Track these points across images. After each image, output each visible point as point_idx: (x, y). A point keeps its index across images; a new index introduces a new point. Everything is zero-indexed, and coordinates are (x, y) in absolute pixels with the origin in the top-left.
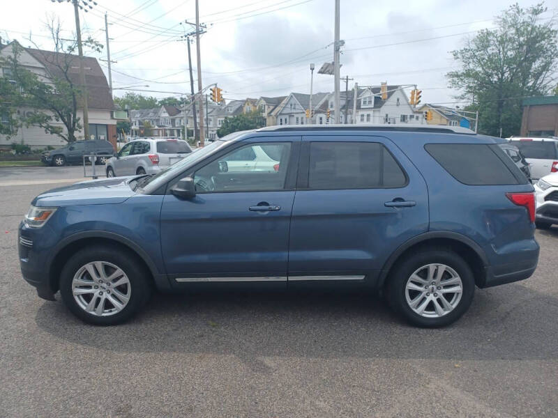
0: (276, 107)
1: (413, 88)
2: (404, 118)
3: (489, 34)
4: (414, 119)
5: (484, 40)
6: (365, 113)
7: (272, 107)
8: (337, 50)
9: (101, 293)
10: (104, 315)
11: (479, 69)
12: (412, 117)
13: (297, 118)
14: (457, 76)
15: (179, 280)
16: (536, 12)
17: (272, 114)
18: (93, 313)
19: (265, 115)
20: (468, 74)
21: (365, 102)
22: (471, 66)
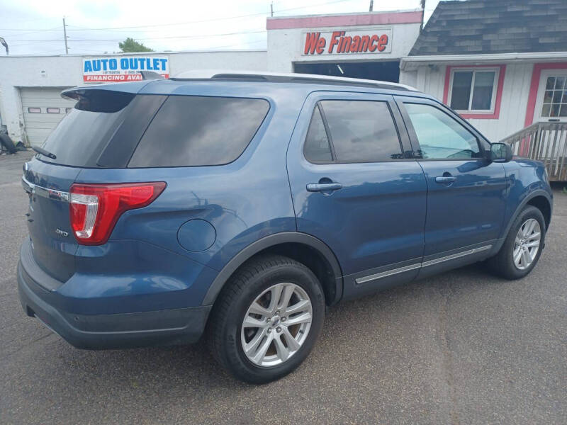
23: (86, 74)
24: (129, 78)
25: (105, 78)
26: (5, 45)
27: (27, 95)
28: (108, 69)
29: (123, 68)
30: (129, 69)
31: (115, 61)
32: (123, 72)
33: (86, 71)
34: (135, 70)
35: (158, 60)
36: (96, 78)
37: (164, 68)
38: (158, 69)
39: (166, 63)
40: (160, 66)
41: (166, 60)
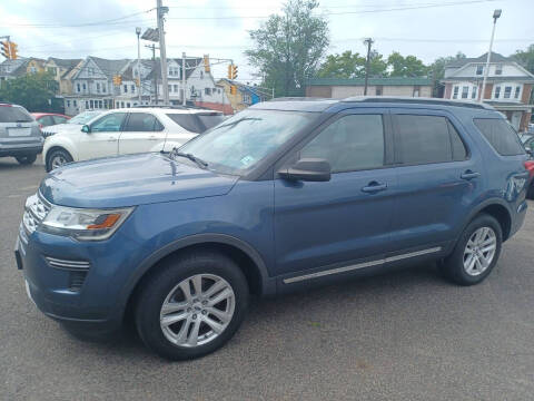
0: (70, 69)
1: (230, 63)
2: (208, 91)
3: (278, 19)
4: (216, 93)
5: (274, 24)
6: (172, 83)
7: (65, 70)
8: (160, 17)
9: (195, 316)
10: (199, 343)
11: (271, 50)
12: (214, 90)
13: (98, 85)
14: (254, 55)
15: (287, 281)
16: (311, 6)
17: (67, 78)
18: (187, 345)
19: (57, 78)
20: (261, 54)
21: (171, 73)
22: (265, 47)
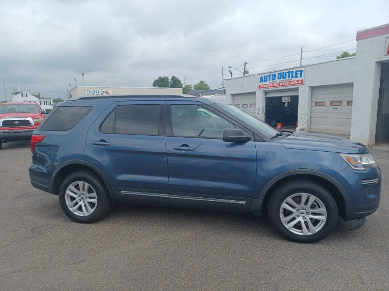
23: (260, 84)
24: (281, 84)
25: (269, 85)
26: (231, 73)
27: (236, 98)
28: (271, 80)
29: (278, 79)
30: (282, 79)
31: (275, 75)
32: (278, 81)
33: (260, 82)
34: (285, 79)
35: (298, 71)
36: (264, 86)
37: (301, 76)
38: (298, 77)
39: (303, 73)
40: (299, 75)
41: (303, 71)
